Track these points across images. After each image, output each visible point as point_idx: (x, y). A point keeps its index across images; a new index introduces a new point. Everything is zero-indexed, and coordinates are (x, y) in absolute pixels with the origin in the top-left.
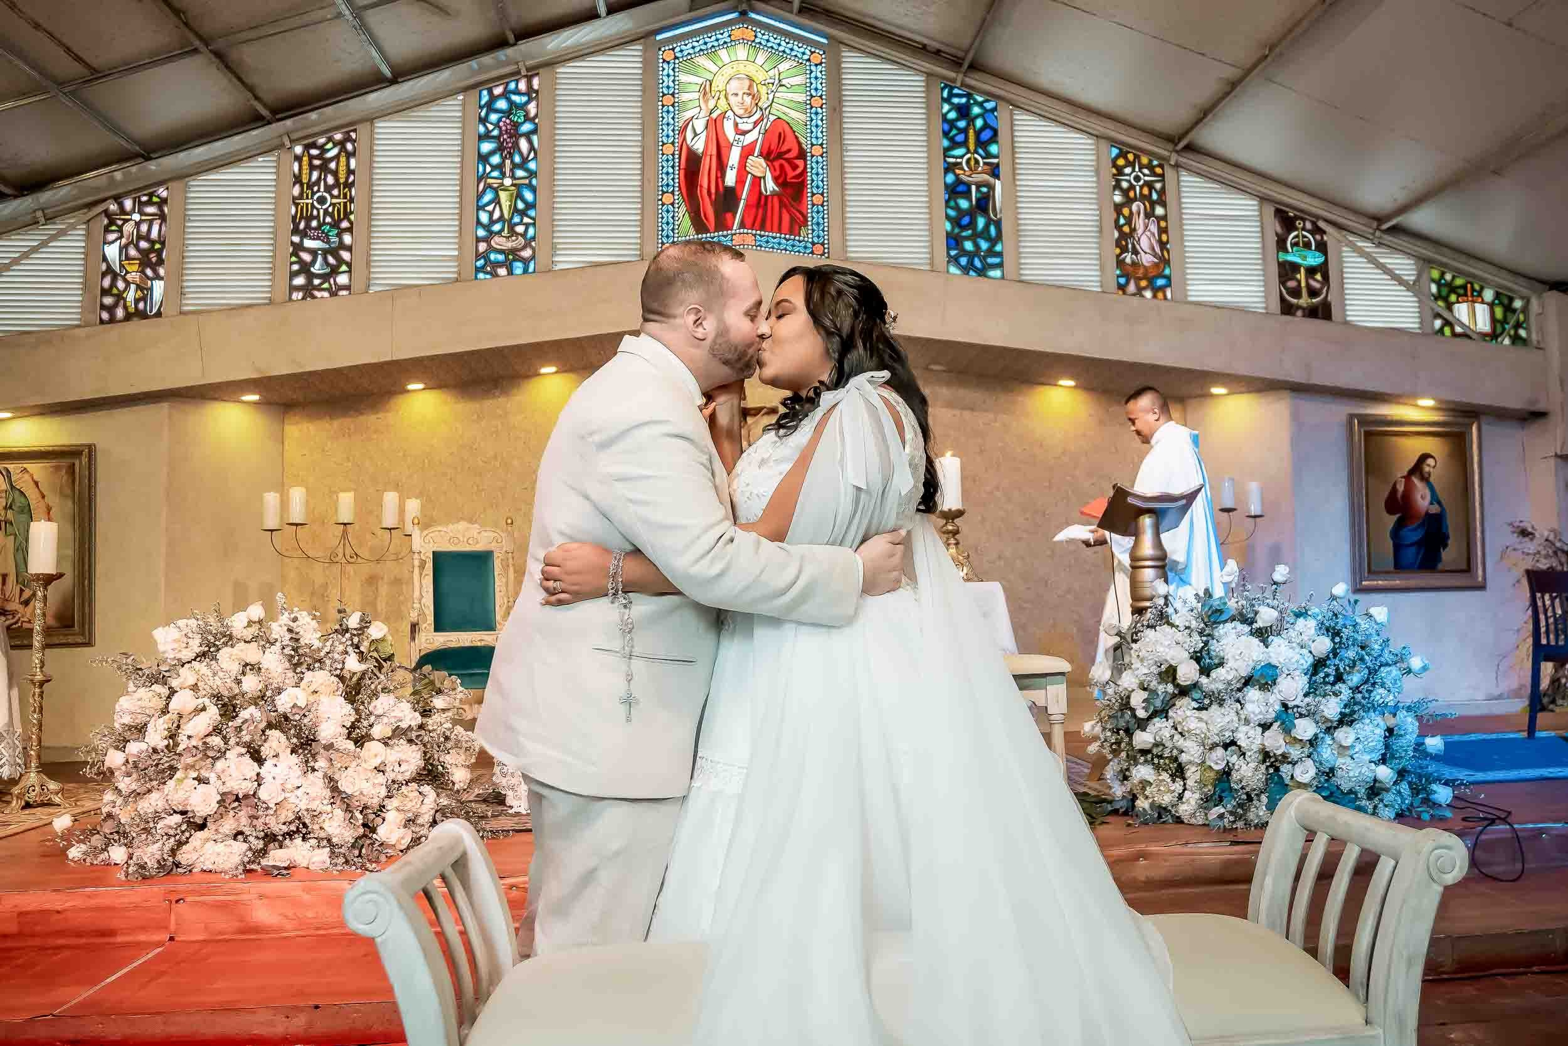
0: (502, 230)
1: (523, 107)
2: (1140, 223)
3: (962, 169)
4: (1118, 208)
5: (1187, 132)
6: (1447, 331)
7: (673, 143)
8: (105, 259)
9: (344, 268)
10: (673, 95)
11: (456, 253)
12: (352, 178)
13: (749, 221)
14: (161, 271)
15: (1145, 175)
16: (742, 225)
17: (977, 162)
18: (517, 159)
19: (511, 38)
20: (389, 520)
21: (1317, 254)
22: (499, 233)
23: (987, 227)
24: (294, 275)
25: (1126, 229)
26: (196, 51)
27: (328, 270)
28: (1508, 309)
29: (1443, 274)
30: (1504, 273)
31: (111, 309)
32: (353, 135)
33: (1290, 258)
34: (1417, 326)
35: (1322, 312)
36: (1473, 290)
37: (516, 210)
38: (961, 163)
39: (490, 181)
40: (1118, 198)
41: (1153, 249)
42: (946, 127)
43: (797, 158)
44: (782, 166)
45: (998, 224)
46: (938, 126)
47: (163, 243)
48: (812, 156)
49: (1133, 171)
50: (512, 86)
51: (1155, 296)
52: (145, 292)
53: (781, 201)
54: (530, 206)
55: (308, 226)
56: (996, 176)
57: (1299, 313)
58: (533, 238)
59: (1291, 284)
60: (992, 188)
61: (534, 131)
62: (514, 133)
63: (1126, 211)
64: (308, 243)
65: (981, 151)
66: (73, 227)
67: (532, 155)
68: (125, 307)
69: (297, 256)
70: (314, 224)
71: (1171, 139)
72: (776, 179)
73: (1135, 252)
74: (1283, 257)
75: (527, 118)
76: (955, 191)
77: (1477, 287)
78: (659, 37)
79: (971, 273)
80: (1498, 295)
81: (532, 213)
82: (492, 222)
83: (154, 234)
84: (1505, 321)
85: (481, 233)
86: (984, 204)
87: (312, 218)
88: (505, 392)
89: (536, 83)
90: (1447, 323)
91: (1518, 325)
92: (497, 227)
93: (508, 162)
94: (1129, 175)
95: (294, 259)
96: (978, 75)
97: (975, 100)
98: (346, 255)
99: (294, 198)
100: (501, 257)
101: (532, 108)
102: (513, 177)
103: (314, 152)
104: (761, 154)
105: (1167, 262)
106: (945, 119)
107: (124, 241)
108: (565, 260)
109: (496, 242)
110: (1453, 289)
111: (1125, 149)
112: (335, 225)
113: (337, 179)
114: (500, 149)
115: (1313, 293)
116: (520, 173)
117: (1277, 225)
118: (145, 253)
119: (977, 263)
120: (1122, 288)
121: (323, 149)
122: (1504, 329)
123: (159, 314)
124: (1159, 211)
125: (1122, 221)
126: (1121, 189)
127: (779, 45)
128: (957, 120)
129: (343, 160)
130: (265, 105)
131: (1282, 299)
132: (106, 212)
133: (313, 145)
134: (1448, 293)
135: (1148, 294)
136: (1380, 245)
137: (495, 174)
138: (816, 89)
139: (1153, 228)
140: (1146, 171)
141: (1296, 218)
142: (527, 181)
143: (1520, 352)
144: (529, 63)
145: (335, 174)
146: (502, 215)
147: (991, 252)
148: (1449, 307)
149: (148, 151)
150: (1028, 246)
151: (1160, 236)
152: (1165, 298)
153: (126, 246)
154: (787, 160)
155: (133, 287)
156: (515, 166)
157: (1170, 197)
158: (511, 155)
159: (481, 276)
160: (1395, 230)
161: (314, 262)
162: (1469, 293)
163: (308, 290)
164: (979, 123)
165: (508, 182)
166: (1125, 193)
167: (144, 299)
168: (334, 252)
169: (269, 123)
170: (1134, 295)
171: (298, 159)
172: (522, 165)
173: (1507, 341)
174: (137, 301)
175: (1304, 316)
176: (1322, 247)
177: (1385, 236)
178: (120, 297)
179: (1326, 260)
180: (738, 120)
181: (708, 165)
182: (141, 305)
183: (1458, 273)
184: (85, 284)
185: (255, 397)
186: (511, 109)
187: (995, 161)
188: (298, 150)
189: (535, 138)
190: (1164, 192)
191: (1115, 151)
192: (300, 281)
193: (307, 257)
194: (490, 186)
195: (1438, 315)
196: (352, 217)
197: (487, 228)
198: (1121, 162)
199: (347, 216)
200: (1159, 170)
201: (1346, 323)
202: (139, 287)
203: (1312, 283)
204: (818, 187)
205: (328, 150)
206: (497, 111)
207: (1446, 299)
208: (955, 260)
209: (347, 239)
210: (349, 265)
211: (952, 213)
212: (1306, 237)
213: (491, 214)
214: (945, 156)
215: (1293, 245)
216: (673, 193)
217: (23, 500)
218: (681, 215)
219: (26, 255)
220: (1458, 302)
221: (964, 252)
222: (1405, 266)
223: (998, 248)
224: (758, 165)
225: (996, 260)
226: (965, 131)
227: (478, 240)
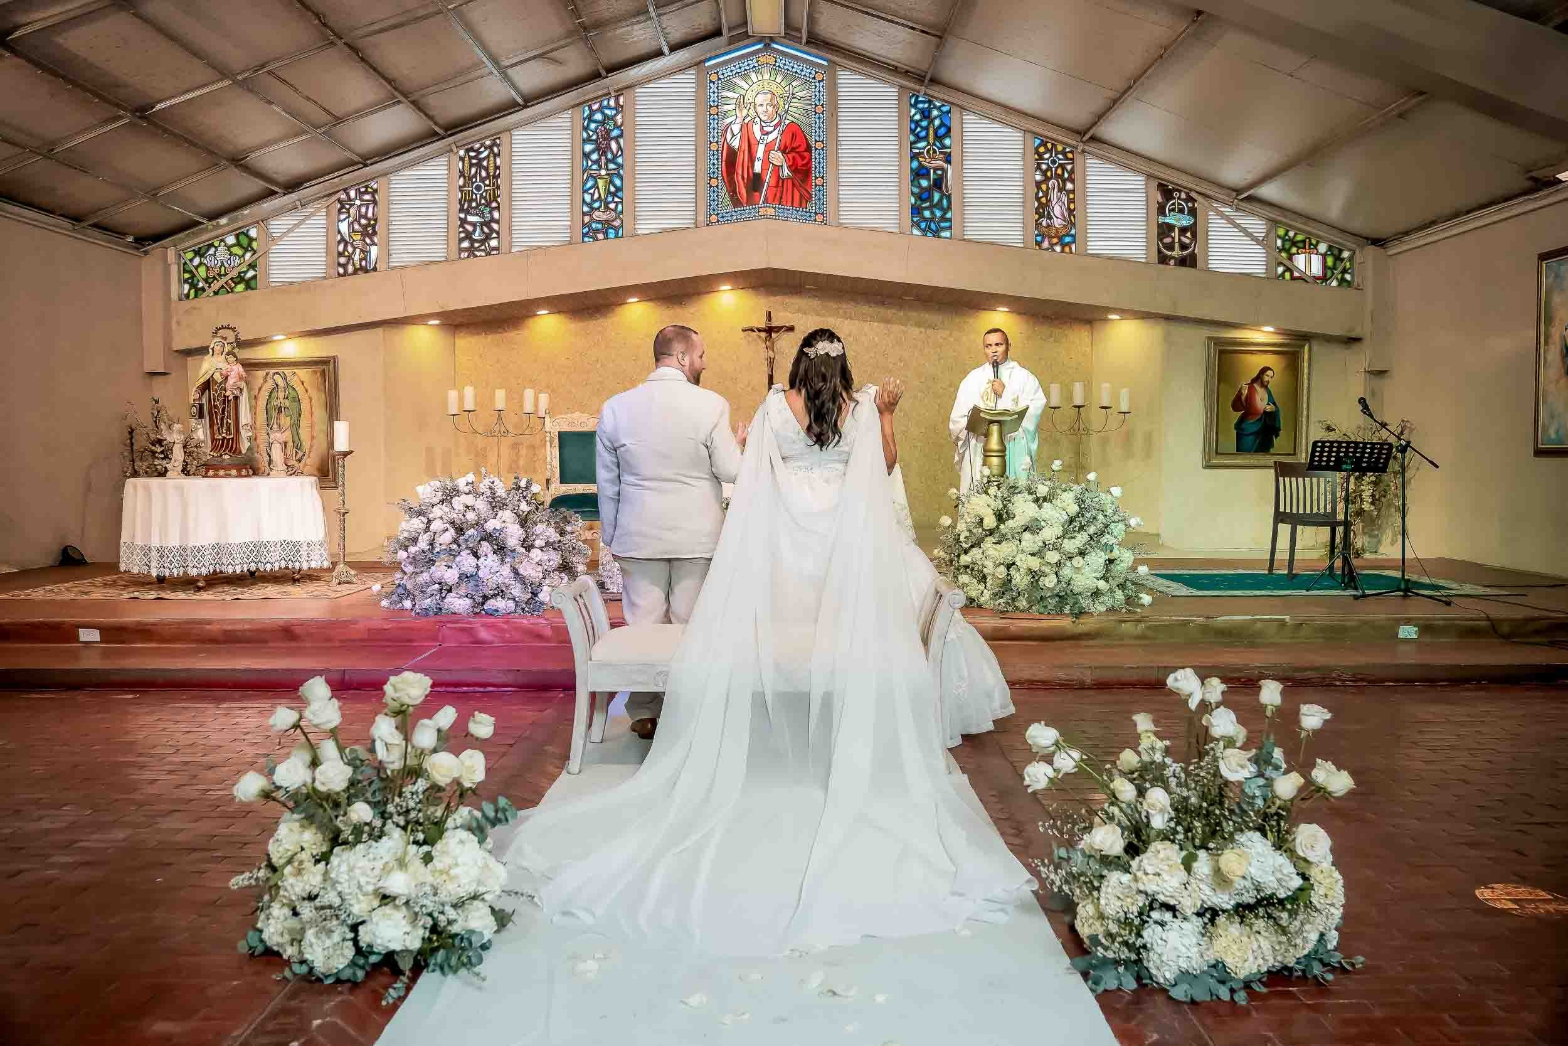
0: (601, 206)
1: (612, 118)
2: (1054, 195)
3: (924, 157)
4: (1038, 184)
5: (1091, 128)
6: (1287, 275)
7: (717, 142)
8: (339, 232)
9: (494, 235)
10: (717, 106)
11: (569, 223)
12: (498, 172)
13: (770, 199)
14: (376, 240)
15: (1060, 159)
16: (766, 201)
17: (935, 152)
18: (610, 156)
19: (604, 73)
20: (528, 407)
21: (1188, 217)
22: (598, 209)
23: (941, 200)
24: (461, 240)
25: (1044, 200)
26: (399, 102)
27: (484, 237)
28: (1338, 258)
29: (1287, 231)
30: (1335, 231)
31: (344, 266)
32: (498, 141)
33: (1167, 220)
34: (1264, 271)
35: (1189, 261)
36: (1311, 244)
37: (610, 193)
38: (923, 153)
39: (591, 172)
40: (1038, 178)
41: (1063, 215)
42: (913, 126)
43: (806, 151)
44: (794, 158)
45: (949, 197)
46: (908, 126)
47: (376, 220)
48: (816, 149)
49: (1051, 156)
50: (605, 103)
51: (1062, 251)
52: (365, 253)
53: (794, 185)
54: (618, 189)
55: (470, 206)
56: (949, 162)
57: (1172, 262)
58: (621, 212)
59: (1168, 240)
60: (945, 171)
61: (621, 136)
62: (607, 137)
63: (1044, 187)
64: (470, 218)
65: (938, 144)
66: (319, 210)
67: (620, 153)
68: (354, 265)
69: (464, 228)
70: (474, 204)
71: (1080, 133)
72: (789, 167)
73: (1050, 218)
74: (1161, 219)
75: (616, 127)
76: (919, 173)
77: (1314, 242)
78: (707, 64)
79: (929, 234)
80: (1330, 248)
81: (619, 194)
82: (593, 201)
83: (370, 215)
84: (1334, 268)
85: (586, 209)
86: (938, 184)
87: (470, 201)
88: (604, 315)
89: (621, 100)
90: (1288, 269)
91: (1344, 271)
92: (596, 205)
93: (603, 158)
94: (1048, 159)
95: (461, 229)
96: (936, 88)
97: (935, 105)
98: (495, 226)
99: (460, 187)
100: (599, 226)
101: (619, 118)
102: (607, 169)
103: (472, 154)
104: (779, 149)
105: (1073, 225)
106: (912, 120)
107: (351, 219)
108: (643, 228)
109: (597, 215)
110: (1294, 243)
111: (1045, 140)
112: (488, 205)
113: (488, 173)
114: (597, 149)
115: (1184, 247)
116: (612, 166)
117: (1159, 195)
118: (366, 227)
119: (933, 226)
120: (1038, 244)
121: (478, 152)
122: (1333, 274)
123: (375, 269)
124: (1069, 186)
125: (1041, 194)
126: (1041, 169)
127: (793, 67)
128: (921, 120)
129: (492, 159)
130: (440, 127)
131: (1159, 251)
132: (339, 200)
133: (472, 149)
134: (1291, 246)
135: (1058, 248)
136: (1238, 210)
137: (595, 167)
138: (819, 100)
139: (1065, 199)
140: (1060, 156)
141: (1175, 190)
142: (616, 172)
143: (1345, 291)
144: (616, 87)
145: (486, 169)
146: (600, 197)
147: (943, 218)
148: (1290, 258)
149: (365, 160)
150: (969, 213)
151: (1069, 206)
152: (1071, 252)
153: (352, 223)
154: (798, 152)
155: (358, 250)
156: (608, 161)
157: (1078, 175)
158: (605, 152)
159: (586, 239)
160: (1250, 199)
161: (474, 231)
162: (1306, 246)
163: (471, 251)
164: (937, 122)
165: (603, 172)
166: (1044, 173)
167: (365, 259)
168: (487, 224)
169: (443, 138)
170: (1047, 249)
171: (462, 159)
172: (613, 161)
173: (1334, 283)
174: (361, 260)
175: (1175, 265)
176: (1193, 212)
177: (1240, 203)
178: (349, 257)
179: (1195, 223)
180: (763, 124)
181: (742, 158)
182: (363, 263)
183: (1299, 231)
184: (327, 248)
185: (437, 322)
186: (605, 120)
187: (948, 150)
188: (462, 153)
189: (621, 141)
190: (1074, 172)
191: (1038, 142)
192: (465, 244)
193: (470, 228)
194: (590, 176)
195: (1281, 264)
196: (499, 199)
197: (589, 205)
198: (1042, 149)
199: (495, 200)
200: (1070, 156)
201: (1208, 270)
202: (362, 251)
203: (1184, 239)
204: (819, 172)
205: (482, 152)
206: (595, 121)
207: (1288, 251)
208: (917, 225)
209: (496, 215)
210: (498, 233)
211: (916, 190)
212: (1181, 204)
213: (592, 195)
214: (911, 148)
215: (1170, 211)
216: (717, 178)
217: (294, 393)
218: (723, 194)
219: (290, 230)
220: (1298, 254)
221: (925, 219)
222: (1257, 225)
223: (948, 215)
224: (777, 158)
225: (947, 224)
226: (927, 128)
227: (584, 214)
